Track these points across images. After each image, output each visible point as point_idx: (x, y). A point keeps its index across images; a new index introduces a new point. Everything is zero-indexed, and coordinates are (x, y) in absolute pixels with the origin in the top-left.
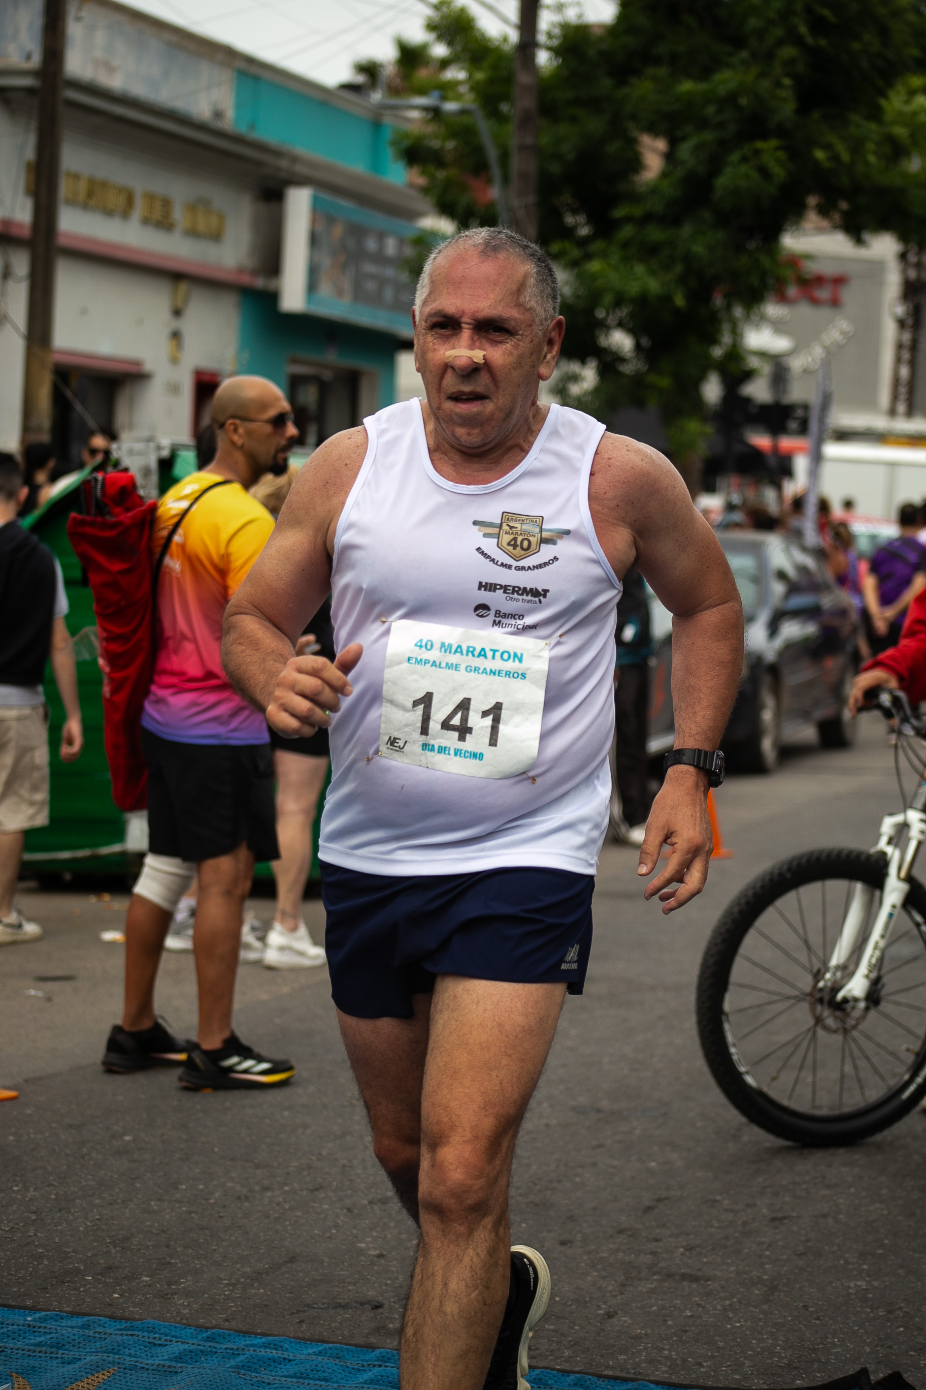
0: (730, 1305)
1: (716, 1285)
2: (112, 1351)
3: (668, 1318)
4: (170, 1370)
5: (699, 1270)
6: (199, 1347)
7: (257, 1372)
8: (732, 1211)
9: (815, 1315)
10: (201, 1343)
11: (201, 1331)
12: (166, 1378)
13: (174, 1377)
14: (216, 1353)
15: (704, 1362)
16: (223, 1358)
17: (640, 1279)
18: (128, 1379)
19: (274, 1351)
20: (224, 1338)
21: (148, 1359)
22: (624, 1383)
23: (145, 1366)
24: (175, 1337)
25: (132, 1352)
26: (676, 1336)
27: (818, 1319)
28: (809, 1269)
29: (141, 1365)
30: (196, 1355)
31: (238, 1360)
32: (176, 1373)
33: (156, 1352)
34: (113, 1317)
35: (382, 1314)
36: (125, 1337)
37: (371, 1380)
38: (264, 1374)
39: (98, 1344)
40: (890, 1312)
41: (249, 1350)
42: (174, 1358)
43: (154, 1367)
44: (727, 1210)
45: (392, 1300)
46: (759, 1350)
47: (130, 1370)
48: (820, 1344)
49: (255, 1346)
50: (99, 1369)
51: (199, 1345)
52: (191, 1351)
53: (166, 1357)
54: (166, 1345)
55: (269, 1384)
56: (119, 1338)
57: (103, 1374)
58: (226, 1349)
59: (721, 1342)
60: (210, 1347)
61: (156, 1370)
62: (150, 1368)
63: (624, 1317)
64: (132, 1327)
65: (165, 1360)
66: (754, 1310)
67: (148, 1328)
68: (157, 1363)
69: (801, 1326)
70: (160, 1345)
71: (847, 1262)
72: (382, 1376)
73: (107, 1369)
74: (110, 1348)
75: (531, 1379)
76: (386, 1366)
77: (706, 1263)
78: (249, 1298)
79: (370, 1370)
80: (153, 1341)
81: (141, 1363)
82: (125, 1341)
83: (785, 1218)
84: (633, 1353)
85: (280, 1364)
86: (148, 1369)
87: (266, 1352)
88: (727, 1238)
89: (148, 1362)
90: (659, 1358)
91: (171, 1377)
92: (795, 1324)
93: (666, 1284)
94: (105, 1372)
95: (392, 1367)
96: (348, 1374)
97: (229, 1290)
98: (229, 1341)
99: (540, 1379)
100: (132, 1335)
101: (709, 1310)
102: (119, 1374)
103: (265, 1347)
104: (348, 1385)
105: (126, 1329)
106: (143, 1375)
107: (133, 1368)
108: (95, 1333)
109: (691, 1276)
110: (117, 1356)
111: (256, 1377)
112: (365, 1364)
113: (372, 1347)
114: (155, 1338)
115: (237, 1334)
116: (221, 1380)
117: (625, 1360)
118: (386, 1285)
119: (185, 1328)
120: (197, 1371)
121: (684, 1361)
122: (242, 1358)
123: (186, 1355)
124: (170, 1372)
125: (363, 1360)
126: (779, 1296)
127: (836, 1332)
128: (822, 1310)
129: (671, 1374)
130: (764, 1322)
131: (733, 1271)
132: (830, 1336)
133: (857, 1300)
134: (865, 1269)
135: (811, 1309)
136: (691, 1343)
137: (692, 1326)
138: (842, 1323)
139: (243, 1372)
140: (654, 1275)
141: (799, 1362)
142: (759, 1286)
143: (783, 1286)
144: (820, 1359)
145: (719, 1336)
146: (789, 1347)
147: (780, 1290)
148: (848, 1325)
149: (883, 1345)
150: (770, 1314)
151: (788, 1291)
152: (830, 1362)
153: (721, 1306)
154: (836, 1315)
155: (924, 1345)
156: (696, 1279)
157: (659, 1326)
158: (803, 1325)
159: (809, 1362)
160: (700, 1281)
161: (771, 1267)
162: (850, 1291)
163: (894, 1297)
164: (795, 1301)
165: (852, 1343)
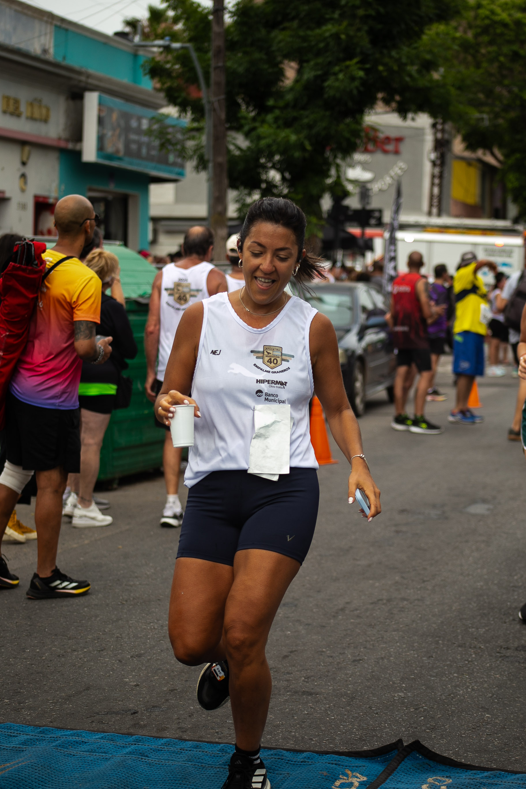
0: (329, 707)
1: (322, 697)
3: (294, 715)
4: (19, 749)
5: (312, 689)
6: (36, 737)
7: (68, 749)
8: (331, 657)
9: (375, 712)
10: (37, 735)
11: (37, 728)
12: (17, 754)
13: (22, 753)
14: (45, 740)
15: (314, 738)
16: (49, 742)
17: (280, 695)
19: (77, 737)
20: (50, 732)
21: (7, 744)
22: (269, 750)
23: (5, 748)
24: (22, 731)
26: (299, 725)
27: (377, 714)
28: (373, 687)
29: (3, 747)
30: (34, 741)
31: (57, 743)
32: (23, 751)
33: (11, 740)
35: (137, 716)
37: (130, 752)
38: (71, 750)
40: (416, 709)
41: (63, 738)
42: (22, 743)
43: (11, 748)
44: (329, 657)
45: (143, 709)
46: (344, 731)
48: (378, 727)
49: (67, 735)
51: (35, 736)
52: (31, 739)
53: (17, 743)
54: (17, 736)
55: (74, 755)
58: (50, 737)
59: (323, 727)
60: (41, 737)
61: (12, 750)
62: (8, 749)
63: (270, 715)
65: (17, 744)
66: (342, 710)
67: (8, 727)
68: (12, 746)
69: (367, 717)
70: (14, 736)
71: (394, 683)
72: (136, 750)
75: (218, 749)
76: (138, 744)
77: (316, 685)
78: (64, 710)
79: (130, 747)
80: (10, 734)
81: (3, 746)
83: (360, 660)
84: (275, 734)
85: (80, 744)
86: (7, 750)
87: (72, 738)
88: (328, 671)
89: (7, 745)
90: (289, 737)
92: (364, 717)
93: (294, 697)
95: (142, 745)
96: (117, 749)
97: (52, 706)
98: (52, 733)
99: (223, 749)
101: (317, 710)
103: (72, 736)
104: (117, 755)
109: (307, 692)
111: (67, 751)
112: (127, 743)
113: (131, 735)
114: (11, 732)
115: (57, 729)
116: (47, 753)
117: (270, 738)
118: (140, 701)
119: (28, 727)
120: (34, 749)
121: (303, 738)
122: (59, 741)
123: (28, 741)
124: (20, 750)
125: (126, 742)
126: (356, 702)
127: (386, 720)
128: (379, 709)
129: (295, 745)
130: (347, 716)
131: (331, 689)
132: (383, 723)
133: (399, 703)
134: (404, 686)
135: (373, 709)
136: (307, 728)
137: (308, 719)
138: (390, 716)
139: (59, 748)
140: (288, 692)
141: (366, 737)
142: (345, 697)
143: (358, 697)
144: (377, 735)
145: (322, 724)
146: (361, 729)
147: (357, 699)
148: (393, 716)
149: (412, 727)
150: (351, 711)
151: (361, 699)
152: (383, 736)
153: (324, 708)
154: (387, 711)
155: (434, 726)
156: (311, 694)
157: (289, 720)
158: (369, 717)
159: (371, 737)
160: (313, 695)
161: (352, 687)
162: (395, 698)
163: (419, 701)
164: (365, 704)
165: (395, 727)
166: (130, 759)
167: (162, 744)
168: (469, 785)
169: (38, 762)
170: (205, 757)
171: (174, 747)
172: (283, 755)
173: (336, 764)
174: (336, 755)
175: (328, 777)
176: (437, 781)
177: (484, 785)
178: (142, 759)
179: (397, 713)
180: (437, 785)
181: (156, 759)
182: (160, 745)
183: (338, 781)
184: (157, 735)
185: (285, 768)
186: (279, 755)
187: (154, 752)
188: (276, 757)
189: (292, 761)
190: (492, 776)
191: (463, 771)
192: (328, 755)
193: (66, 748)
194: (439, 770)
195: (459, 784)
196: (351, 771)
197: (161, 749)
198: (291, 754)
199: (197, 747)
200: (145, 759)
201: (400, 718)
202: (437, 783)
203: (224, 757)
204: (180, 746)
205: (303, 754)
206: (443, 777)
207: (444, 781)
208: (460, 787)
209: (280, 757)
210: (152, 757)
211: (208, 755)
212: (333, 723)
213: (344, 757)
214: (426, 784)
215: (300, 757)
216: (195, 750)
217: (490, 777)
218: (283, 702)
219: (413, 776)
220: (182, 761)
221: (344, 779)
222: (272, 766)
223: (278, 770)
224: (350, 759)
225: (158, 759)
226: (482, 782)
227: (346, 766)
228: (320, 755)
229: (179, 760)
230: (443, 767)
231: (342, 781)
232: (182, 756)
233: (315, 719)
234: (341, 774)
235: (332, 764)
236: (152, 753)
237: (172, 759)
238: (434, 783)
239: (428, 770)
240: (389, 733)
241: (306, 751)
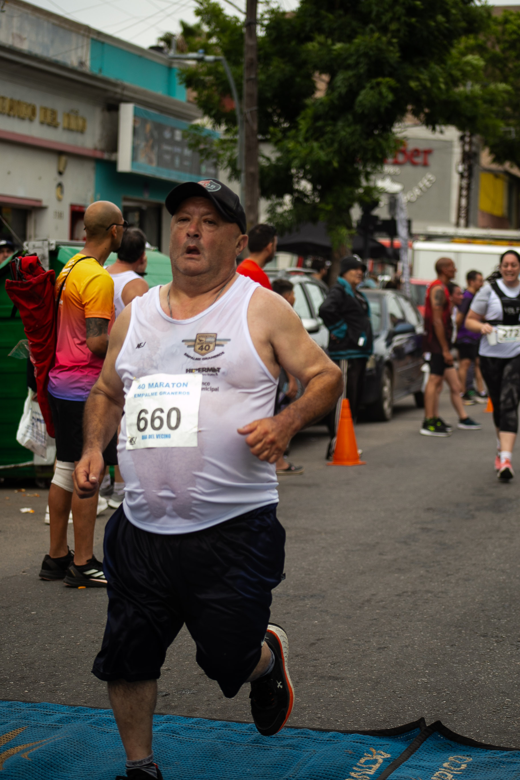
0: (354, 691)
1: (347, 681)
2: (25, 718)
3: (321, 698)
5: (338, 674)
7: (102, 726)
8: (357, 644)
9: (399, 696)
10: (72, 713)
11: (72, 707)
12: (53, 731)
13: (58, 731)
14: (80, 718)
15: (339, 719)
16: (84, 720)
17: (307, 679)
18: (33, 732)
19: (110, 716)
20: (84, 711)
21: (43, 722)
22: (296, 730)
23: (42, 725)
24: (57, 710)
25: (35, 719)
26: (325, 707)
27: (401, 697)
28: (397, 673)
29: (40, 725)
30: (69, 719)
31: (91, 720)
32: (59, 728)
33: (48, 718)
34: (25, 702)
35: (168, 698)
36: (31, 711)
37: (162, 730)
38: (105, 727)
39: (17, 715)
40: (439, 693)
41: (97, 716)
42: (58, 721)
43: (47, 726)
44: (354, 644)
45: (174, 691)
46: (368, 713)
47: (34, 727)
48: (401, 710)
49: (101, 713)
50: (17, 727)
51: (71, 714)
52: (66, 717)
53: (53, 721)
54: (53, 715)
55: (108, 732)
56: (28, 712)
57: (20, 730)
58: (85, 716)
59: (348, 710)
60: (76, 715)
61: (48, 727)
62: (45, 726)
64: (34, 706)
65: (52, 722)
66: (367, 693)
67: (44, 706)
68: (49, 724)
69: (391, 701)
70: (50, 715)
71: (417, 669)
72: (167, 727)
73: (22, 727)
74: (23, 716)
76: (169, 723)
77: (342, 671)
79: (162, 725)
80: (46, 713)
81: (40, 724)
82: (31, 713)
83: (385, 648)
84: (301, 716)
85: (113, 723)
86: (43, 727)
87: (106, 716)
88: (354, 658)
89: (44, 723)
90: (316, 718)
91: (56, 730)
92: (388, 700)
93: (321, 681)
94: (21, 729)
95: (173, 723)
98: (87, 712)
100: (35, 710)
101: (343, 694)
102: (28, 729)
103: (106, 714)
105: (32, 707)
106: (41, 730)
107: (36, 726)
108: (15, 709)
109: (334, 677)
110: (27, 721)
111: (101, 729)
112: (159, 722)
113: (163, 714)
114: (47, 711)
115: (91, 709)
116: (82, 730)
117: (297, 719)
118: (171, 684)
119: (63, 706)
120: (69, 727)
121: (329, 719)
122: (93, 719)
123: (64, 719)
124: (56, 728)
125: (158, 721)
126: (380, 686)
127: (410, 704)
128: (403, 693)
129: (321, 726)
130: (372, 700)
131: (356, 675)
132: (407, 706)
133: (422, 688)
134: (427, 672)
135: (397, 693)
136: (333, 710)
137: (334, 702)
138: (413, 699)
139: (94, 725)
140: (314, 677)
141: (389, 719)
142: (370, 682)
143: (382, 682)
144: (401, 717)
145: (348, 707)
146: (385, 712)
147: (381, 683)
148: (417, 700)
149: (434, 710)
150: (375, 695)
151: (385, 684)
152: (406, 718)
153: (349, 692)
154: (410, 695)
155: (456, 710)
156: (337, 679)
157: (316, 702)
158: (393, 700)
159: (395, 719)
160: (338, 679)
161: (377, 672)
162: (418, 683)
163: (442, 686)
164: (389, 689)
165: (418, 709)
166: (162, 736)
167: (193, 723)
168: (489, 763)
169: (74, 737)
170: (234, 735)
171: (204, 726)
172: (309, 734)
173: (360, 743)
174: (361, 734)
175: (353, 755)
176: (458, 759)
177: (503, 764)
178: (173, 736)
179: (420, 697)
180: (458, 763)
181: (187, 736)
182: (190, 724)
183: (362, 759)
184: (188, 715)
185: (311, 746)
186: (305, 734)
187: (185, 731)
188: (302, 736)
189: (318, 740)
190: (511, 755)
191: (483, 750)
192: (352, 735)
193: (100, 726)
194: (460, 750)
195: (479, 763)
196: (375, 749)
197: (191, 728)
198: (317, 733)
199: (226, 726)
200: (176, 737)
201: (423, 701)
202: (457, 761)
203: (252, 736)
204: (210, 726)
205: (329, 734)
206: (464, 756)
207: (465, 760)
208: (480, 765)
209: (306, 736)
210: (183, 734)
211: (236, 733)
212: (358, 706)
213: (368, 736)
214: (447, 762)
215: (326, 736)
216: (224, 728)
217: (509, 756)
218: (310, 686)
219: (434, 755)
220: (212, 739)
221: (368, 757)
222: (299, 744)
223: (304, 748)
224: (375, 738)
225: (189, 737)
226: (501, 761)
227: (370, 745)
228: (345, 735)
229: (209, 738)
230: (464, 748)
231: (366, 758)
232: (212, 734)
233: (340, 702)
234: (366, 752)
235: (357, 742)
236: (183, 731)
237: (202, 737)
238: (455, 762)
239: (450, 749)
240: (412, 716)
241: (332, 731)
